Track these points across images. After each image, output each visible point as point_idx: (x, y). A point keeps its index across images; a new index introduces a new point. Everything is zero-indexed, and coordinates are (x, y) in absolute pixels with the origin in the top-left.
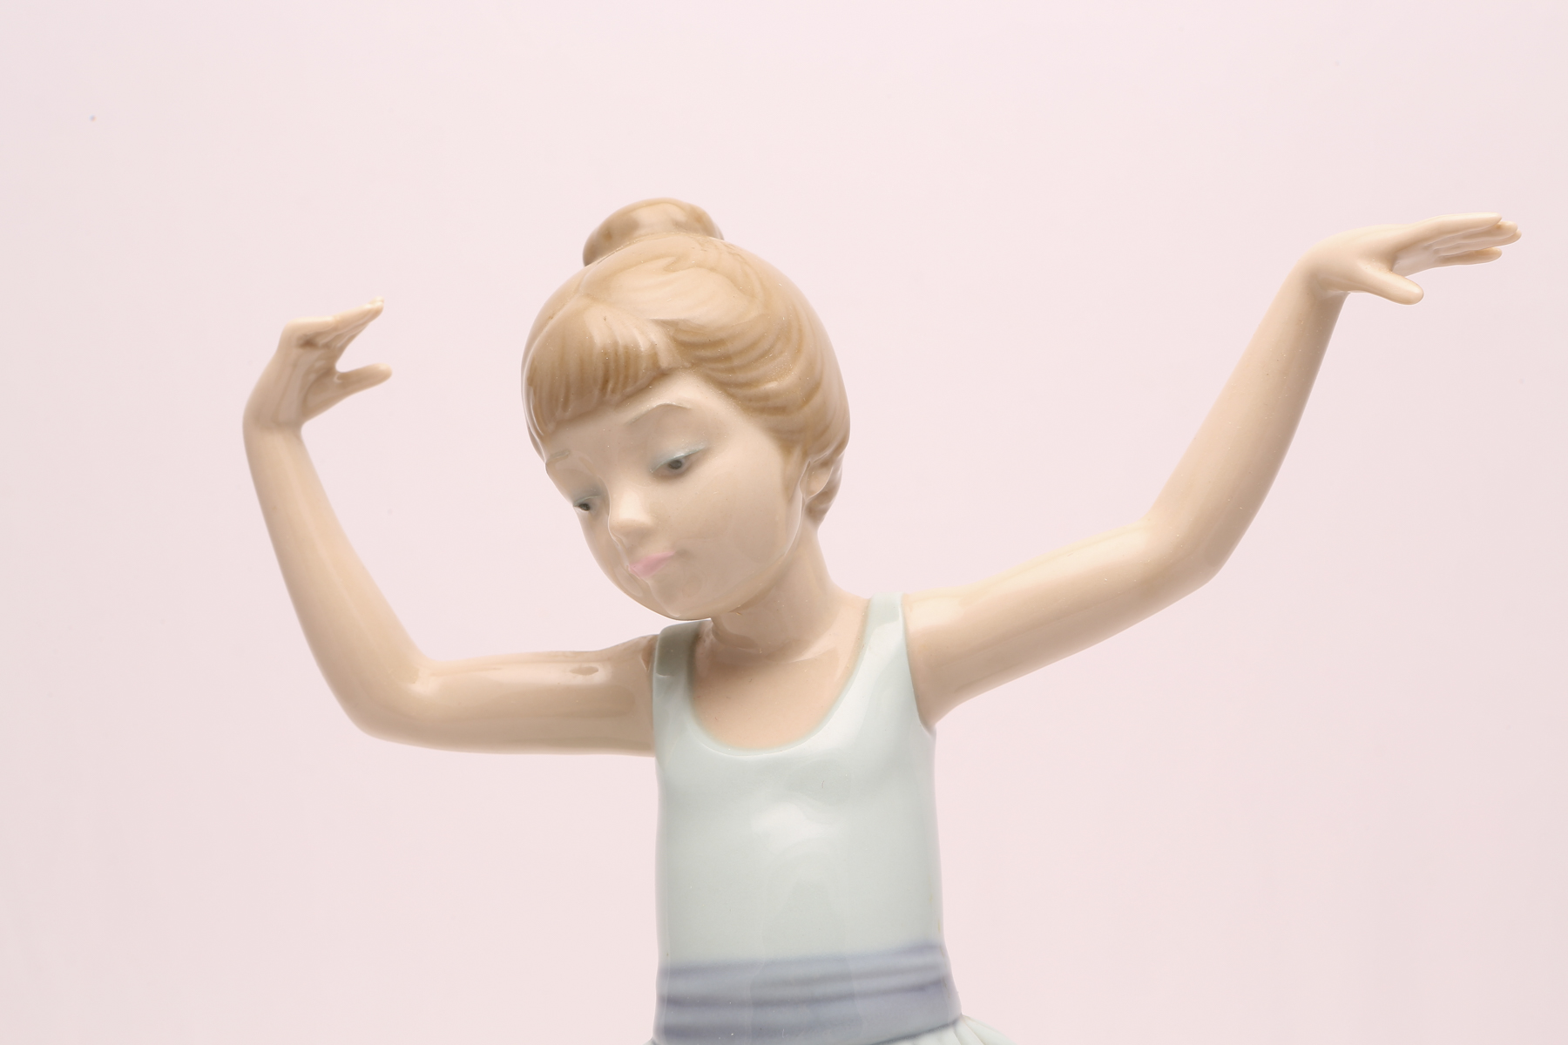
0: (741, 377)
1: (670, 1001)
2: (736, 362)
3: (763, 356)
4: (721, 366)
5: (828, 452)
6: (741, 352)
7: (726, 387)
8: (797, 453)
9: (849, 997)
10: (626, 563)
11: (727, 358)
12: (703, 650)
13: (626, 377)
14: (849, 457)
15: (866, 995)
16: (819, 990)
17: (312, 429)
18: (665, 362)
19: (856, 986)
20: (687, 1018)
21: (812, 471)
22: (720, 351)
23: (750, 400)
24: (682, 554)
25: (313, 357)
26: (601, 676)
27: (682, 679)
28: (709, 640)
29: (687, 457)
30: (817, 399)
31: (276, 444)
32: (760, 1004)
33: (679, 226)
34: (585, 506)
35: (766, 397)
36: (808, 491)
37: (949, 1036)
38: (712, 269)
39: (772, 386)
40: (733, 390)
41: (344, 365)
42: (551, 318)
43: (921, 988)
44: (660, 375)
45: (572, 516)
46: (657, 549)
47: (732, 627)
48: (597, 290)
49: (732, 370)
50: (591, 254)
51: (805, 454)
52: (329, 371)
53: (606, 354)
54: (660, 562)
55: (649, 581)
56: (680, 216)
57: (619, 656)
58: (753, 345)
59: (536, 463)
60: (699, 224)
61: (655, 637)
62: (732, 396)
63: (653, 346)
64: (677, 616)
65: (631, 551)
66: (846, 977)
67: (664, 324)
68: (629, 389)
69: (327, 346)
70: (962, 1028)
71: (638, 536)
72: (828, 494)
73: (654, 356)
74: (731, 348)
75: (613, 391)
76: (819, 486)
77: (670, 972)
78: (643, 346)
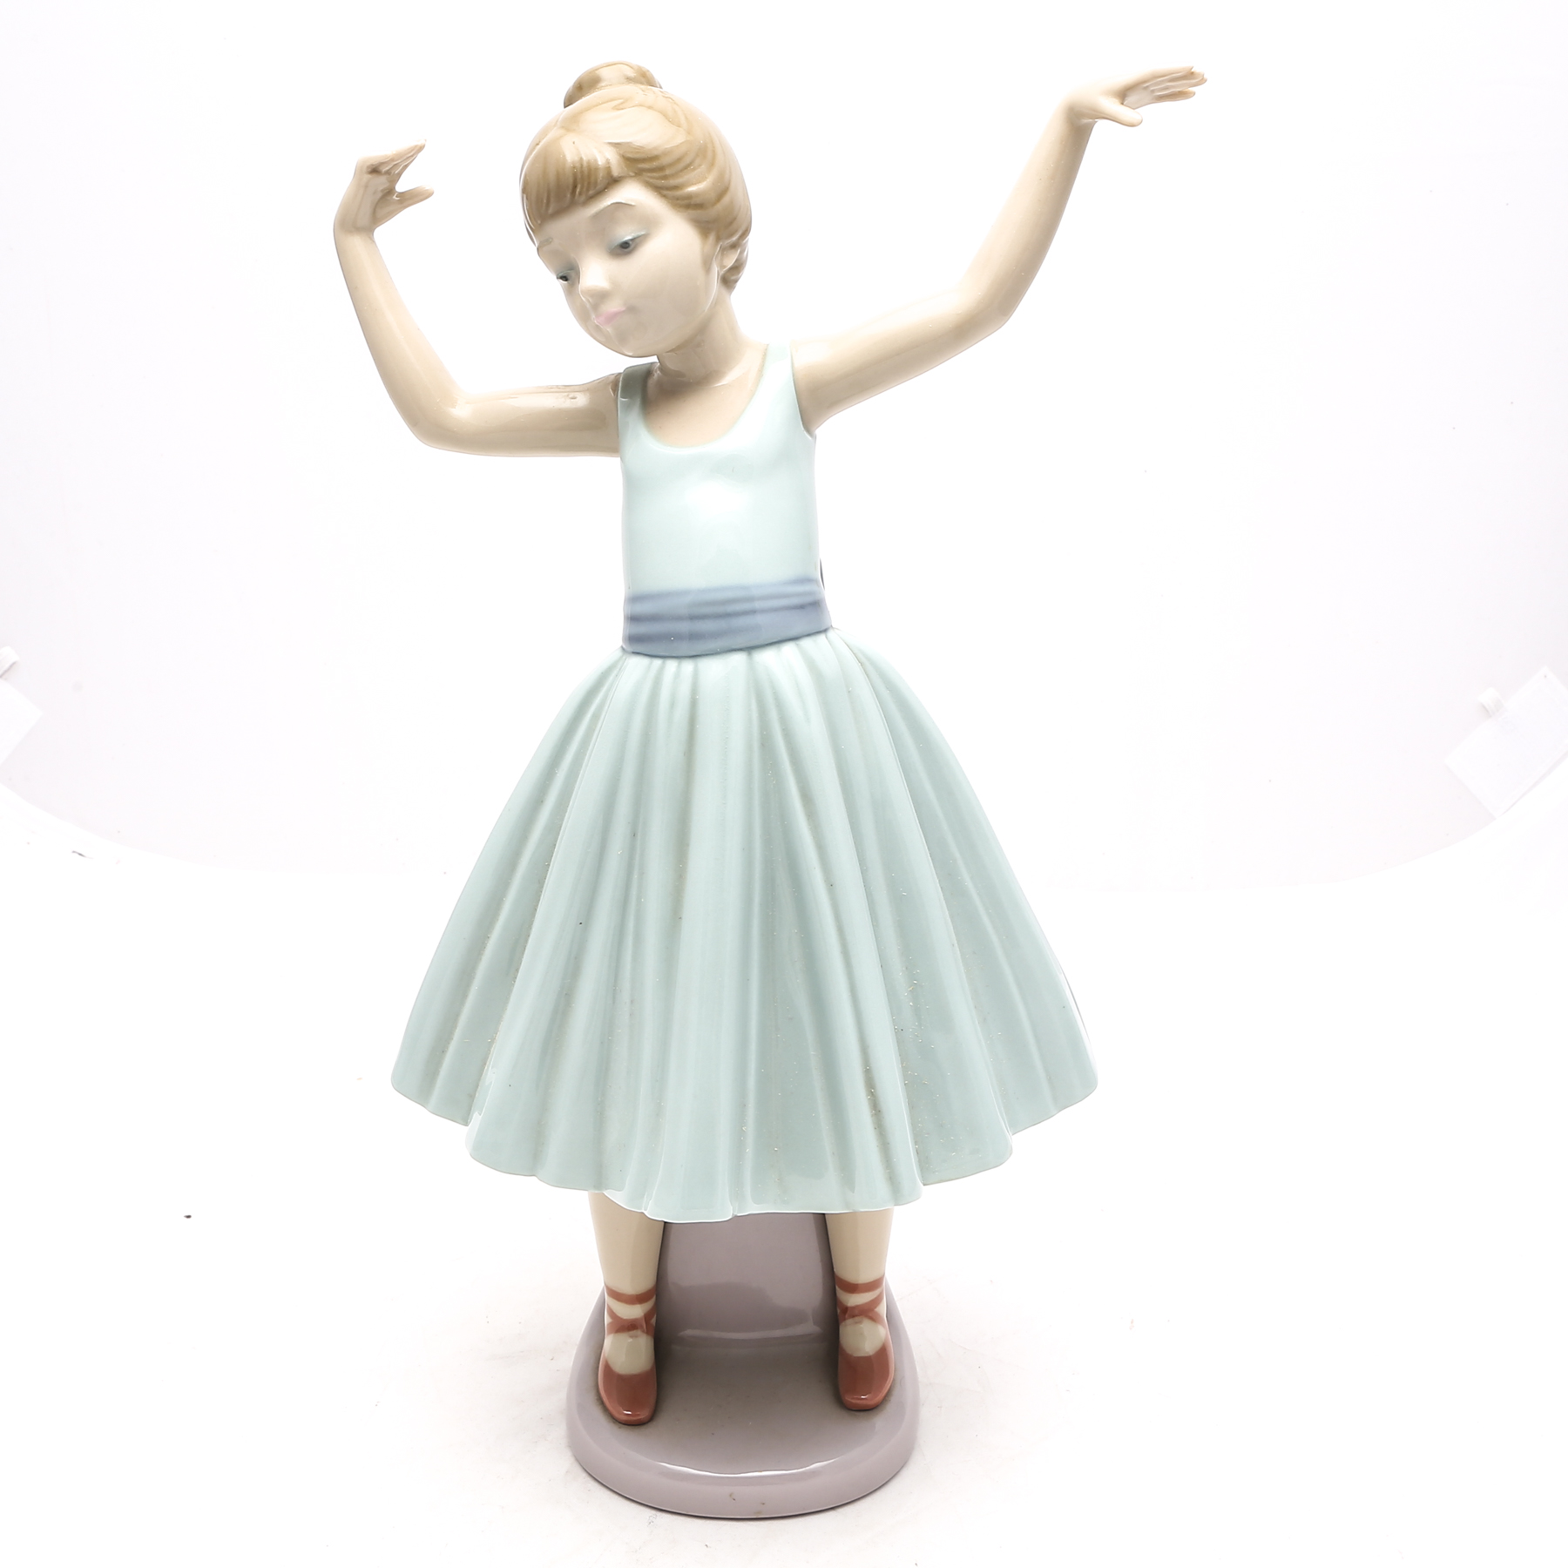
0: (672, 182)
1: (632, 619)
2: (668, 172)
3: (686, 167)
4: (655, 174)
5: (734, 239)
6: (671, 165)
7: (660, 190)
8: (712, 238)
9: (753, 612)
10: (593, 316)
11: (661, 169)
12: (652, 382)
13: (589, 183)
14: (752, 240)
15: (763, 611)
16: (731, 608)
17: (380, 232)
18: (616, 172)
19: (757, 605)
20: (642, 629)
21: (724, 250)
22: (655, 164)
23: (677, 199)
24: (631, 310)
25: (381, 182)
26: (581, 401)
27: (638, 401)
28: (657, 374)
29: (632, 240)
30: (726, 199)
31: (356, 243)
32: (693, 618)
33: (629, 80)
34: (564, 278)
35: (689, 197)
36: (722, 266)
37: (822, 637)
38: (650, 107)
39: (692, 189)
40: (665, 192)
41: (401, 187)
42: (538, 144)
43: (802, 607)
44: (613, 182)
45: (559, 285)
46: (613, 306)
47: (672, 365)
48: (570, 124)
49: (665, 177)
50: (569, 101)
51: (718, 239)
52: (390, 191)
53: (574, 167)
54: (616, 315)
55: (609, 329)
56: (631, 74)
57: (593, 389)
58: (679, 160)
59: (531, 248)
60: (644, 79)
61: (620, 374)
62: (664, 196)
63: (608, 162)
64: (631, 354)
65: (595, 307)
66: (750, 599)
67: (616, 145)
68: (591, 192)
69: (388, 172)
70: (831, 634)
71: (600, 297)
72: (737, 268)
73: (608, 169)
74: (665, 161)
75: (580, 194)
76: (730, 261)
77: (633, 599)
78: (601, 162)
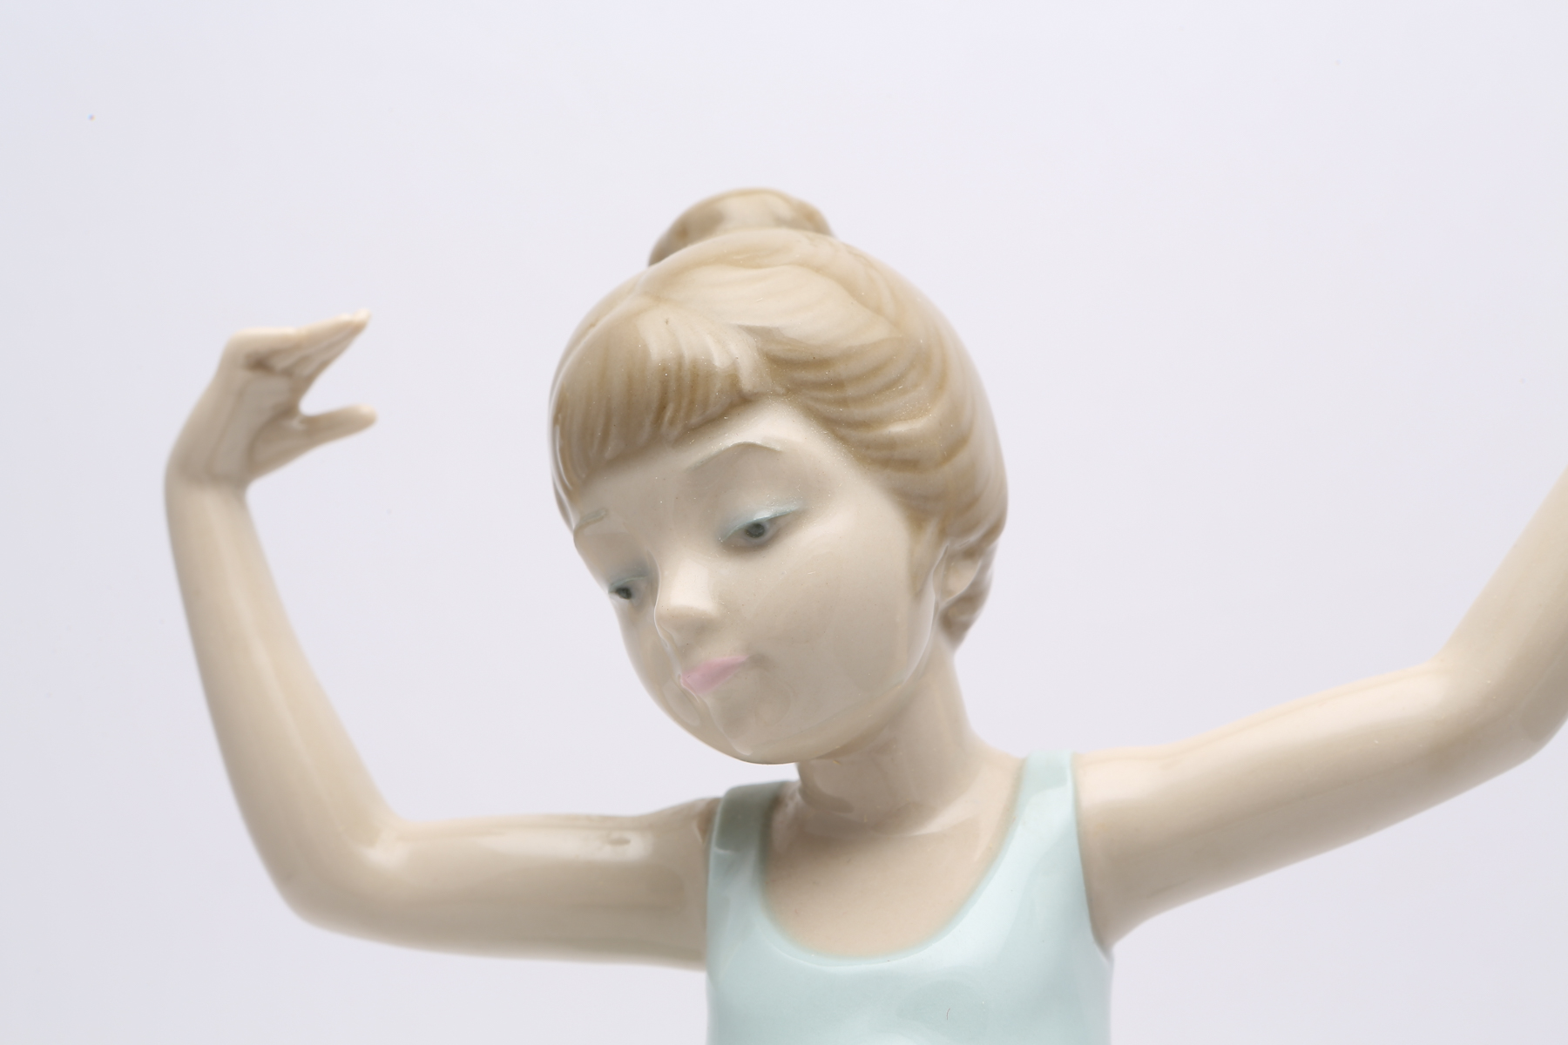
0: (857, 412)
2: (850, 391)
3: (890, 386)
4: (829, 395)
5: (973, 538)
6: (858, 378)
7: (833, 425)
8: (931, 530)
10: (678, 672)
11: (838, 384)
12: (782, 819)
13: (692, 402)
14: (1004, 546)
17: (263, 491)
18: (747, 383)
21: (952, 559)
22: (827, 374)
23: (868, 447)
24: (758, 661)
25: (272, 390)
26: (637, 848)
27: (752, 856)
28: (793, 803)
29: (772, 520)
30: (962, 458)
31: (209, 505)
33: (780, 222)
34: (624, 592)
35: (891, 444)
36: (944, 590)
39: (898, 429)
40: (844, 431)
41: (313, 403)
42: (592, 325)
44: (740, 402)
45: (605, 607)
46: (722, 651)
47: (825, 786)
48: (658, 291)
49: (844, 402)
50: (659, 254)
51: (943, 533)
52: (288, 410)
53: (664, 369)
54: (725, 671)
55: (707, 700)
56: (785, 211)
57: (663, 825)
58: (876, 370)
59: (560, 534)
60: (810, 221)
61: (715, 801)
62: (842, 439)
63: (734, 364)
64: (747, 753)
65: (684, 651)
67: (751, 331)
68: (695, 420)
69: (288, 373)
71: (698, 629)
72: (972, 600)
73: (733, 379)
74: (842, 370)
75: (672, 422)
76: (960, 583)
78: (720, 361)
